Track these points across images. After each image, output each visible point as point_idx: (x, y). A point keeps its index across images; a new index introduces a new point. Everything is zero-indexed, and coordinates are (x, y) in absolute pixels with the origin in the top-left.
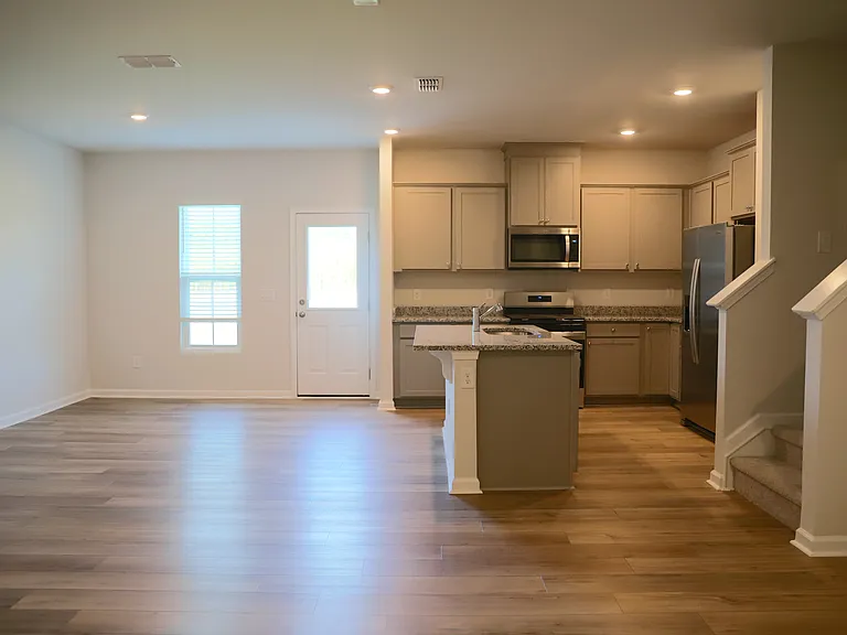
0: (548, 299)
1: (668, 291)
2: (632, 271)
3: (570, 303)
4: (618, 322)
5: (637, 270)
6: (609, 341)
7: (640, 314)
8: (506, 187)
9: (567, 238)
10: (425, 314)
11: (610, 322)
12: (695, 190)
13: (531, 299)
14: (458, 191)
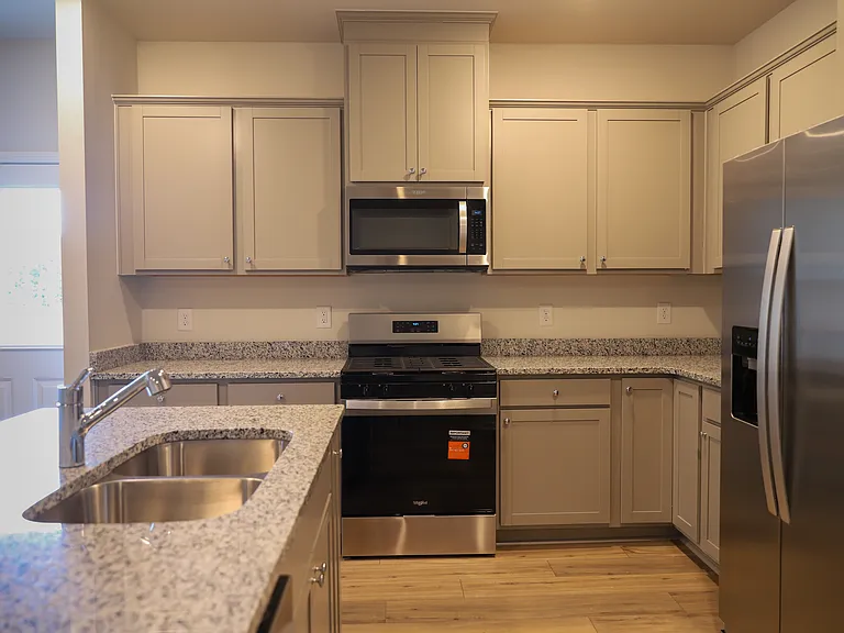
0: (432, 326)
1: (659, 309)
2: (592, 271)
3: (473, 334)
4: (565, 376)
5: (603, 270)
6: (548, 414)
7: (607, 354)
8: (340, 107)
9: (463, 207)
10: (199, 358)
11: (549, 376)
12: (719, 107)
13: (399, 327)
14: (244, 114)
